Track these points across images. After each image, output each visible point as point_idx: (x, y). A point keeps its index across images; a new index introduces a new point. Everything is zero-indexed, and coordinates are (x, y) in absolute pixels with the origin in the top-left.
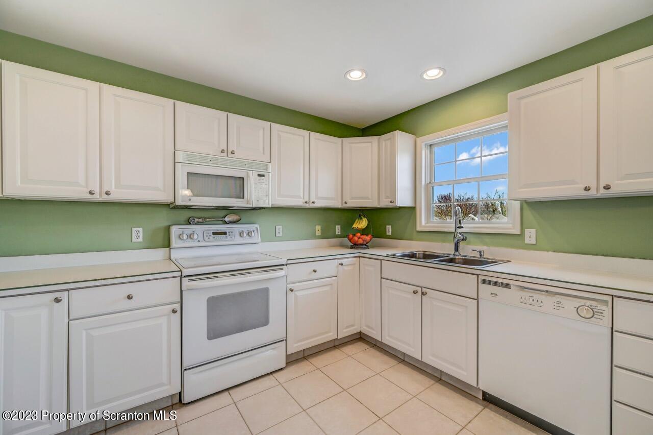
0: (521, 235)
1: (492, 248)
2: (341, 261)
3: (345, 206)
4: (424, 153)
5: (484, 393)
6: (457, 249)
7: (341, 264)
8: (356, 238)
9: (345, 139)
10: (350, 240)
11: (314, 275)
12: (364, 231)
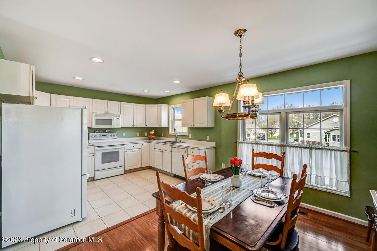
0: (189, 136)
1: (184, 140)
2: (143, 144)
3: (146, 126)
4: (171, 111)
5: (174, 174)
6: (176, 140)
7: (143, 145)
8: (150, 137)
9: (147, 105)
10: (148, 137)
11: (134, 148)
12: (152, 135)
